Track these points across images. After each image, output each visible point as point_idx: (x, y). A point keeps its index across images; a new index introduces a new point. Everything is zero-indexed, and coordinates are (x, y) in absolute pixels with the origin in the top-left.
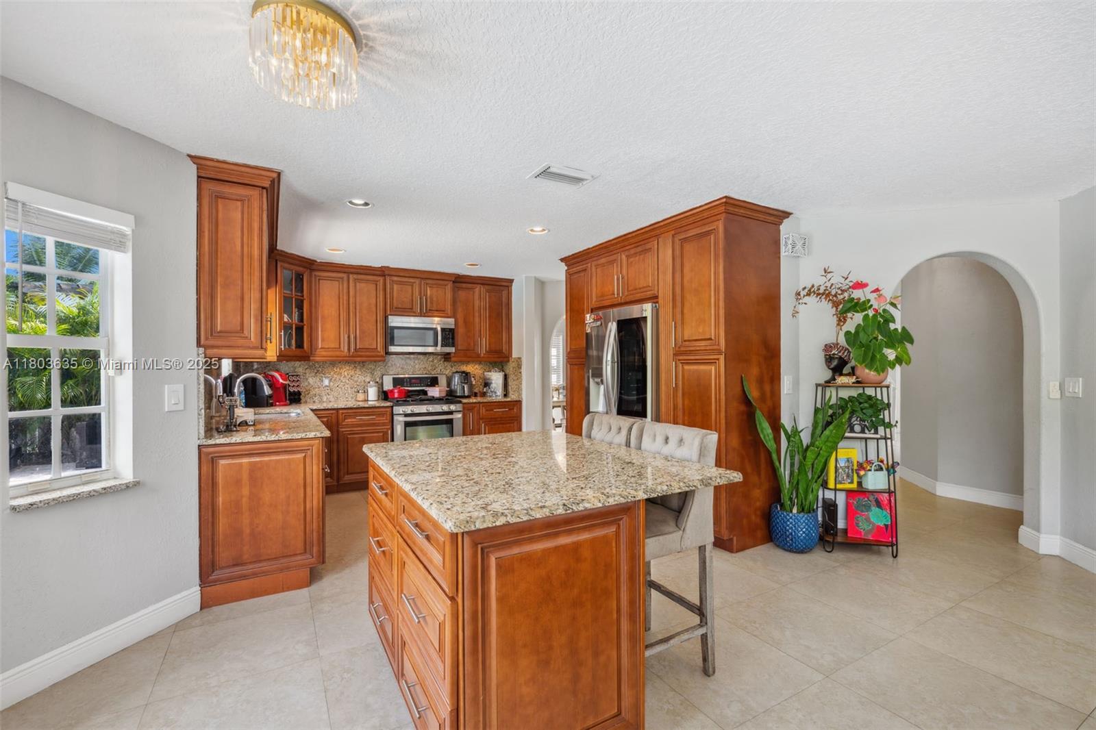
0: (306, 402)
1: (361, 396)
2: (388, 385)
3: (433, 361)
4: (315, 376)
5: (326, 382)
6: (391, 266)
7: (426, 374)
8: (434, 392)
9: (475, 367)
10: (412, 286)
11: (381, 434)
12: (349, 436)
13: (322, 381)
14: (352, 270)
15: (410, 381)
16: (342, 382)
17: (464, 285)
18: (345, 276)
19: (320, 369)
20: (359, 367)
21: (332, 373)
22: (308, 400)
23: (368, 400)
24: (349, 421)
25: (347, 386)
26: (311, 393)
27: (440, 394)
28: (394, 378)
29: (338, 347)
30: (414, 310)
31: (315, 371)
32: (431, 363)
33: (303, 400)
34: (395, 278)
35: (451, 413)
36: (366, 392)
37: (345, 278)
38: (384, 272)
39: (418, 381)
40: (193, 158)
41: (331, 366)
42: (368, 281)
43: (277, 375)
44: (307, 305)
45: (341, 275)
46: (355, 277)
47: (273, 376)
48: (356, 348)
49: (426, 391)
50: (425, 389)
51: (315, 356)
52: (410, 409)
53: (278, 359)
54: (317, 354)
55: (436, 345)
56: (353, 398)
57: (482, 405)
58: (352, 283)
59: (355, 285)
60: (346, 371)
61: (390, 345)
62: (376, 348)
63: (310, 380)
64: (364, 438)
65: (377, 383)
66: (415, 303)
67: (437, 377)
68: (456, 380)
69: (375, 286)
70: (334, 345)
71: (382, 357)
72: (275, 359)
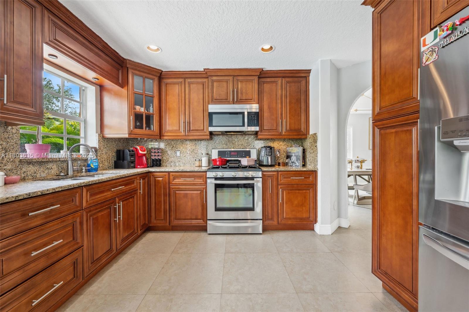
0: (166, 166)
1: (197, 163)
2: (215, 155)
3: (248, 140)
4: (172, 150)
5: (178, 153)
6: (211, 67)
7: (243, 148)
8: (244, 162)
9: (280, 144)
10: (227, 82)
11: (200, 192)
12: (177, 192)
13: (176, 153)
14: (187, 75)
15: (230, 153)
16: (187, 153)
17: (268, 80)
18: (182, 80)
19: (175, 145)
20: (198, 144)
21: (181, 148)
22: (168, 165)
23: (202, 166)
24: (177, 181)
25: (190, 156)
26: (169, 161)
27: (248, 163)
28: (219, 152)
29: (178, 129)
30: (229, 99)
31: (172, 147)
32: (247, 141)
33: (164, 164)
34: (214, 78)
35: (252, 178)
36: (200, 160)
37: (183, 82)
38: (207, 74)
39: (236, 154)
41: (181, 143)
42: (198, 83)
43: (138, 148)
44: (156, 101)
45: (180, 80)
46: (189, 80)
47: (136, 149)
48: (189, 130)
49: (240, 161)
50: (239, 159)
51: (164, 136)
52: (220, 174)
53: (133, 136)
54: (166, 134)
55: (243, 125)
56: (194, 164)
57: (280, 173)
58: (187, 85)
59: (189, 86)
60: (189, 146)
61: (210, 126)
62: (204, 130)
63: (169, 152)
64: (187, 194)
65: (208, 154)
66: (229, 95)
67: (250, 151)
68: (263, 153)
69: (202, 85)
70: (176, 128)
71: (207, 135)
72: (127, 136)
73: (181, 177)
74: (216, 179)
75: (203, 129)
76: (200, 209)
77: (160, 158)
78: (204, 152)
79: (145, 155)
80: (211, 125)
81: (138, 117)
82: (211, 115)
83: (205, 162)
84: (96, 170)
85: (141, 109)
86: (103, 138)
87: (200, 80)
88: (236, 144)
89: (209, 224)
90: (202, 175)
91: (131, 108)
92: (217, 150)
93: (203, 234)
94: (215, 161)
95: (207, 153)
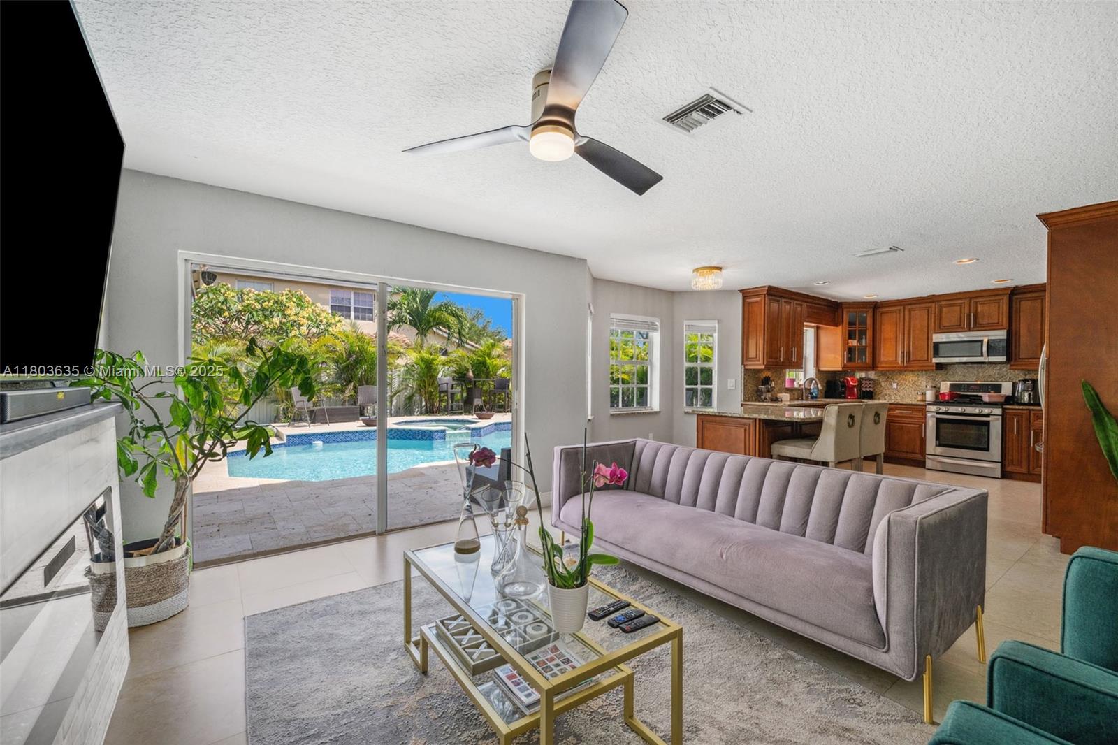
0: (879, 399)
1: (920, 398)
2: (945, 387)
3: (1000, 369)
4: (886, 381)
5: (895, 386)
6: (937, 294)
7: (990, 381)
8: (986, 397)
10: (961, 306)
11: (918, 425)
12: (891, 424)
13: (891, 385)
14: (907, 303)
15: (968, 387)
16: (907, 386)
18: (902, 307)
19: (890, 377)
20: (920, 375)
21: (899, 379)
22: (881, 397)
23: (924, 400)
25: (910, 389)
26: (883, 393)
28: (952, 384)
29: (895, 360)
30: (962, 326)
31: (887, 378)
32: (998, 371)
33: (877, 396)
34: (943, 303)
35: (988, 416)
36: (924, 394)
37: (902, 310)
38: (932, 299)
39: (978, 387)
40: (740, 291)
41: (899, 374)
42: (920, 309)
43: (849, 379)
44: (869, 333)
45: (899, 308)
46: (910, 307)
47: (848, 380)
48: (909, 361)
49: (981, 396)
50: (980, 394)
51: (877, 367)
52: (943, 409)
53: (845, 369)
54: (879, 365)
55: (982, 355)
56: (915, 398)
57: (1032, 412)
58: (907, 313)
59: (910, 314)
60: (910, 378)
61: (934, 357)
62: (928, 360)
63: (883, 384)
64: (902, 426)
65: (935, 387)
66: (962, 320)
67: (1001, 385)
68: (1020, 387)
69: (926, 311)
70: (892, 358)
71: (933, 366)
72: (840, 369)
73: (897, 409)
74: (938, 413)
75: (926, 359)
76: (918, 442)
77: (871, 390)
78: (930, 384)
79: (854, 386)
80: (936, 354)
81: (851, 350)
82: (936, 345)
83: (930, 396)
84: (816, 397)
85: (854, 343)
86: (819, 372)
87: (924, 305)
88: (980, 375)
89: (928, 458)
90: (921, 409)
91: (846, 343)
92: (949, 383)
93: (920, 470)
94: (943, 395)
95: (934, 385)
